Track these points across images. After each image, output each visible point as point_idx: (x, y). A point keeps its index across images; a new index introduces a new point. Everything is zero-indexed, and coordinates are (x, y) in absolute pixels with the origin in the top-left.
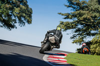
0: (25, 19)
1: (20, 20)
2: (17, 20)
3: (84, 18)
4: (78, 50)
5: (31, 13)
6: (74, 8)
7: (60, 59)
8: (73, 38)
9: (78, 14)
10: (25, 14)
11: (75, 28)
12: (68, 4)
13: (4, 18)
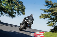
0: (21, 12)
1: (18, 12)
3: (55, 12)
4: (51, 30)
5: (25, 9)
6: (49, 7)
7: (40, 35)
8: (48, 23)
9: (51, 10)
10: (21, 9)
12: (46, 4)
13: (9, 11)
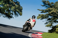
0: (18, 13)
1: (15, 13)
2: (14, 13)
4: (49, 30)
5: (22, 9)
6: (47, 7)
8: (46, 24)
10: (18, 10)
11: (47, 18)
12: (43, 4)
13: (6, 12)
